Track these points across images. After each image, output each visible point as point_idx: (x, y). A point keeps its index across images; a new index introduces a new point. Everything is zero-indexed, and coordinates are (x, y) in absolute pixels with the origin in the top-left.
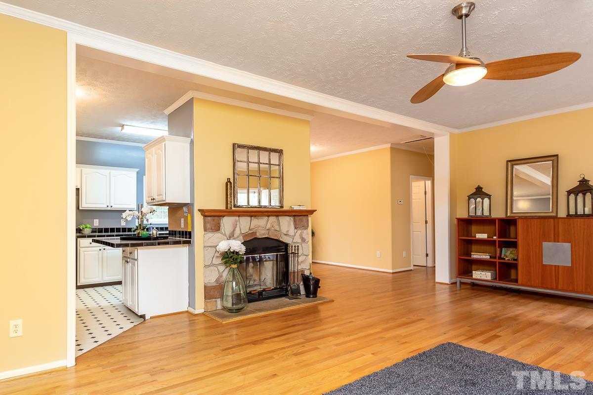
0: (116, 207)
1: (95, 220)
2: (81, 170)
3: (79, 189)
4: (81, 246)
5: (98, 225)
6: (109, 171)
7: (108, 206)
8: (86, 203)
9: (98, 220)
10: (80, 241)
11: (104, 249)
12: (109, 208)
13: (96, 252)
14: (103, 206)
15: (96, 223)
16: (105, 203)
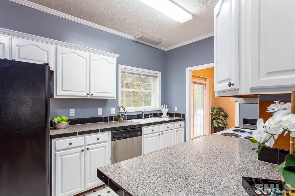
0: (98, 94)
1: (71, 110)
2: (56, 48)
3: (53, 71)
4: (57, 149)
5: (74, 115)
6: (90, 53)
7: (88, 94)
8: (62, 90)
9: (74, 110)
10: (55, 142)
11: (88, 149)
12: (89, 97)
13: (78, 154)
14: (82, 94)
15: (72, 113)
16: (85, 91)
